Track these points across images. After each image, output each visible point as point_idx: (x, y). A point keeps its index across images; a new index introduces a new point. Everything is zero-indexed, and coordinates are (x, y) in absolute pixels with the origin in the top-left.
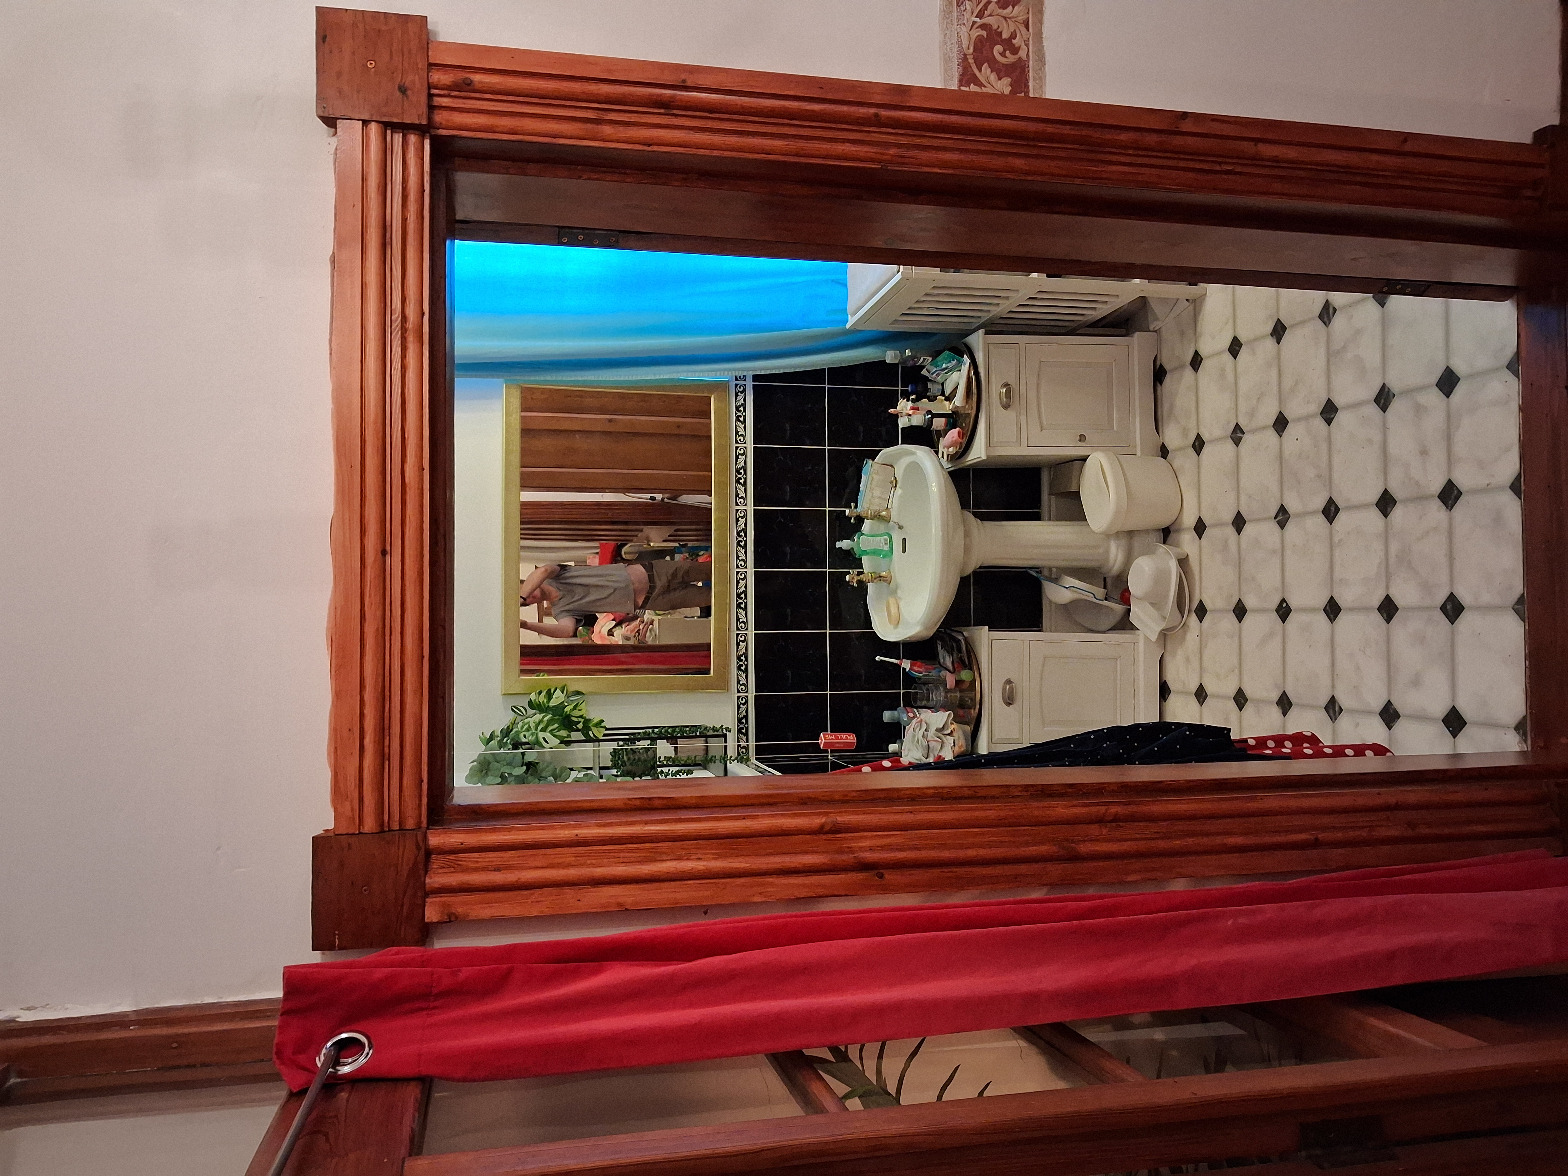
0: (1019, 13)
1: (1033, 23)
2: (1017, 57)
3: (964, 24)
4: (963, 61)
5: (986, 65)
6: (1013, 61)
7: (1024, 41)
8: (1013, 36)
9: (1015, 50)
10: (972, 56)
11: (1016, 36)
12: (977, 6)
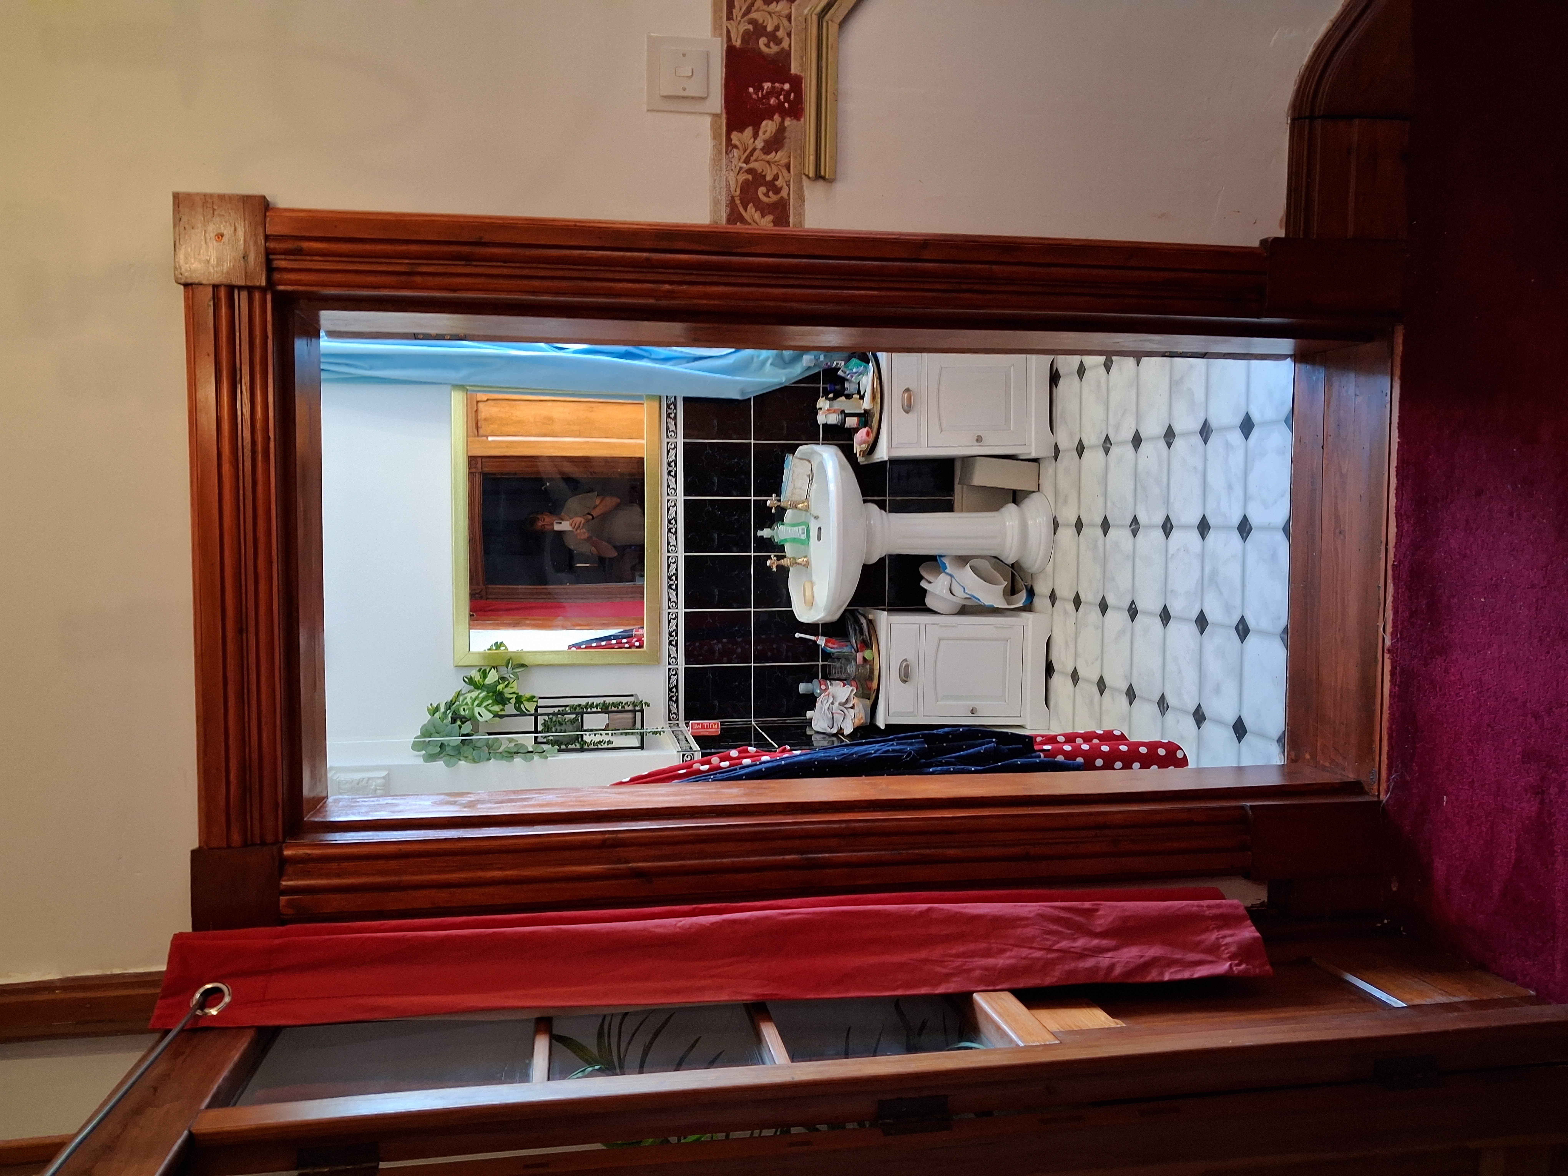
0: (782, 157)
1: (794, 165)
2: (779, 196)
3: (732, 170)
4: (730, 203)
5: (751, 205)
6: (775, 200)
7: (786, 182)
8: (776, 178)
9: (777, 191)
10: (739, 198)
11: (778, 178)
12: (744, 153)
